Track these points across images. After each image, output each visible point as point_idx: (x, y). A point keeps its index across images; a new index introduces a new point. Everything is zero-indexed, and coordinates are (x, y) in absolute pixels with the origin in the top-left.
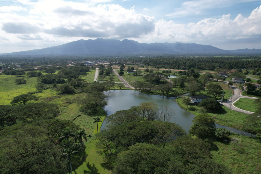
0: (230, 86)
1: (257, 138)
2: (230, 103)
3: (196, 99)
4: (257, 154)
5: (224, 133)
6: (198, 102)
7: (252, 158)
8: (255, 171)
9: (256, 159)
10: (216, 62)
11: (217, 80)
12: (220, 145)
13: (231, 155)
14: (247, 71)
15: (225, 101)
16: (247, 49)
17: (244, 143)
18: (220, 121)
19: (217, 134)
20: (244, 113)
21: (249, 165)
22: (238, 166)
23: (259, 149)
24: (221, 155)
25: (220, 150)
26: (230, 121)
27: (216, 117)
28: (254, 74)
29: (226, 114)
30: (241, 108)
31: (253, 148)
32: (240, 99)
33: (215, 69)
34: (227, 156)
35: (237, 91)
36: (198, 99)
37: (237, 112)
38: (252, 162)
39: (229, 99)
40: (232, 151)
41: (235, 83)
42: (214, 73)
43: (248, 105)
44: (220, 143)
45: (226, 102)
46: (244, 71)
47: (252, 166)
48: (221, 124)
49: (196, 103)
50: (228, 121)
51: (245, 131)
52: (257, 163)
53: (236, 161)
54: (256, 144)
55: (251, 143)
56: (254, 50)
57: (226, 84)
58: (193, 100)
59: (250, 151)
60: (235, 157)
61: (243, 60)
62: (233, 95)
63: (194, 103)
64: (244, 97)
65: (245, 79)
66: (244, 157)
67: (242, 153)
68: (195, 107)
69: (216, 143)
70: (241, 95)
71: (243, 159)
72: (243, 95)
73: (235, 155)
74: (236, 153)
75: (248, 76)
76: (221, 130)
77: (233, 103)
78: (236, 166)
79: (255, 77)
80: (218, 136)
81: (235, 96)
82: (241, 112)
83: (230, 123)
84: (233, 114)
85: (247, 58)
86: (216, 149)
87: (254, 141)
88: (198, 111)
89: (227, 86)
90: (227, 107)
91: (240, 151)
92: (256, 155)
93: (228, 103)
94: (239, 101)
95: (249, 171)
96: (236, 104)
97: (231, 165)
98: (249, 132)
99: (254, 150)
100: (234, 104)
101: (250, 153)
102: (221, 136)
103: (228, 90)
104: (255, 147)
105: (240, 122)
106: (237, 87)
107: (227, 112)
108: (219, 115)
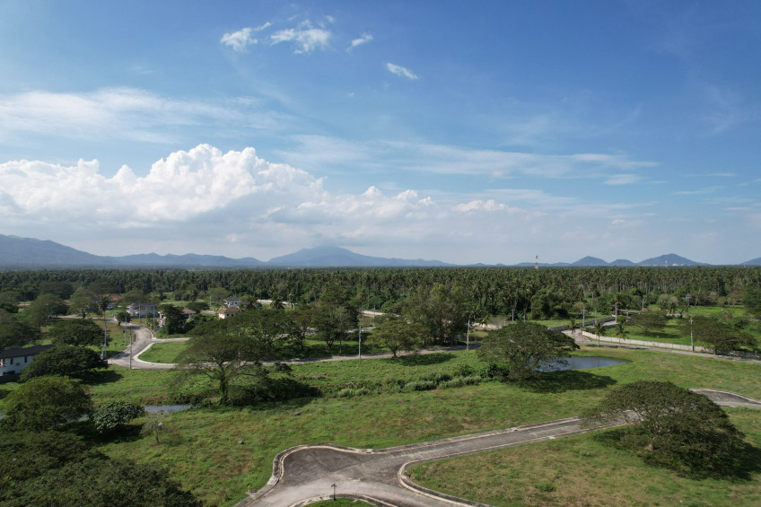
1: (206, 405)
2: (128, 358)
3: (8, 361)
4: (210, 433)
5: (121, 412)
6: (17, 369)
7: (202, 445)
9: (211, 443)
12: (113, 449)
15: (115, 354)
17: (177, 423)
18: (106, 399)
19: (101, 420)
21: (198, 459)
23: (212, 424)
26: (136, 392)
29: (121, 381)
30: (159, 362)
31: (201, 426)
32: (154, 345)
35: (143, 333)
36: (16, 360)
37: (150, 369)
38: (204, 452)
39: (124, 349)
40: (150, 450)
41: (134, 316)
45: (118, 357)
46: (155, 295)
47: (205, 461)
49: (11, 372)
50: (129, 392)
51: (178, 403)
52: (213, 450)
54: (206, 416)
55: (195, 419)
57: (112, 324)
59: (197, 434)
60: (162, 457)
62: (134, 341)
64: (163, 340)
66: (184, 449)
67: (178, 444)
68: (9, 387)
69: (99, 448)
70: (154, 339)
71: (182, 455)
72: (161, 337)
73: (160, 455)
74: (162, 449)
76: (112, 406)
77: (136, 357)
80: (105, 427)
81: (139, 343)
83: (136, 396)
84: (140, 377)
87: (200, 413)
89: (115, 326)
90: (121, 367)
91: (171, 442)
92: (210, 437)
93: (124, 358)
94: (153, 349)
95: (199, 472)
96: (145, 357)
98: (187, 402)
99: (203, 429)
100: (139, 357)
101: (196, 436)
102: (113, 421)
103: (120, 333)
104: (203, 422)
106: (142, 324)
107: (123, 375)
108: (101, 386)
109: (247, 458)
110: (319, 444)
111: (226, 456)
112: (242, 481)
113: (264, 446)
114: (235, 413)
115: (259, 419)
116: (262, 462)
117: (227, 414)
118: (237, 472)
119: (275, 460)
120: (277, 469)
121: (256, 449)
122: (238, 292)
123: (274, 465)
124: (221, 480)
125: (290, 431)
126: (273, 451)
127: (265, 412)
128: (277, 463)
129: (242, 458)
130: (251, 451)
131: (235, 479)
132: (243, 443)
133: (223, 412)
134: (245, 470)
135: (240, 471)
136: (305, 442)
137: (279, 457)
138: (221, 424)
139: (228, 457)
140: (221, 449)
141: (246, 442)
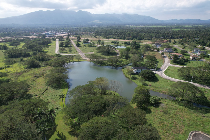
0: (163, 55)
1: (176, 101)
2: (161, 72)
3: (137, 70)
4: (175, 113)
5: (156, 100)
6: (138, 72)
7: (172, 117)
8: (173, 126)
9: (174, 117)
10: (153, 33)
11: (153, 50)
12: (152, 109)
13: (159, 116)
14: (175, 41)
15: (158, 69)
16: (176, 20)
17: (168, 105)
18: (154, 88)
19: (151, 101)
20: (170, 80)
21: (170, 122)
22: (163, 124)
24: (153, 117)
25: (152, 113)
27: (151, 85)
28: (179, 43)
29: (158, 82)
30: (168, 76)
31: (174, 109)
32: (168, 67)
33: (152, 39)
34: (156, 117)
35: (167, 60)
36: (138, 70)
37: (166, 79)
38: (172, 120)
39: (161, 67)
40: (160, 113)
41: (166, 52)
42: (151, 43)
43: (173, 73)
44: (153, 107)
45: (159, 71)
46: (173, 41)
48: (154, 91)
49: (137, 72)
50: (159, 88)
52: (174, 120)
53: (162, 121)
54: (175, 105)
55: (173, 105)
56: (181, 20)
57: (160, 54)
58: (135, 70)
59: (171, 112)
61: (173, 29)
62: (164, 64)
63: (135, 73)
64: (171, 65)
65: (173, 49)
66: (167, 116)
67: (166, 114)
68: (137, 76)
69: (150, 107)
70: (169, 64)
71: (166, 118)
72: (171, 64)
73: (161, 116)
74: (162, 114)
75: (176, 46)
76: (154, 97)
77: (163, 72)
78: (161, 124)
79: (180, 47)
80: (152, 102)
81: (165, 65)
82: (168, 79)
83: (160, 89)
84: (163, 82)
85: (176, 28)
86: (150, 112)
87: (174, 103)
88: (138, 80)
89: (160, 55)
90: (159, 76)
91: (165, 112)
92: (175, 115)
93: (160, 71)
94: (168, 69)
95: (169, 127)
96: (165, 72)
97: (159, 124)
101: (171, 113)
102: (153, 102)
103: (161, 59)
104: (174, 108)
105: (167, 88)
106: (167, 56)
107: (159, 79)
108: (153, 83)
109: (182, 128)
110: (207, 134)
111: (177, 124)
112: (179, 136)
113: (188, 126)
114: (184, 108)
115: (190, 113)
116: (186, 132)
117: (181, 107)
118: (178, 132)
119: (190, 133)
120: (190, 137)
121: (186, 126)
122: (200, 43)
123: (189, 135)
124: (174, 133)
125: (199, 123)
126: (191, 129)
127: (193, 111)
128: (190, 135)
129: (181, 128)
130: (184, 126)
131: (177, 134)
132: (183, 122)
133: (181, 105)
134: (181, 133)
135: (179, 132)
136: (202, 131)
137: (192, 133)
138: (179, 110)
139: (177, 125)
140: (176, 121)
141: (184, 121)
